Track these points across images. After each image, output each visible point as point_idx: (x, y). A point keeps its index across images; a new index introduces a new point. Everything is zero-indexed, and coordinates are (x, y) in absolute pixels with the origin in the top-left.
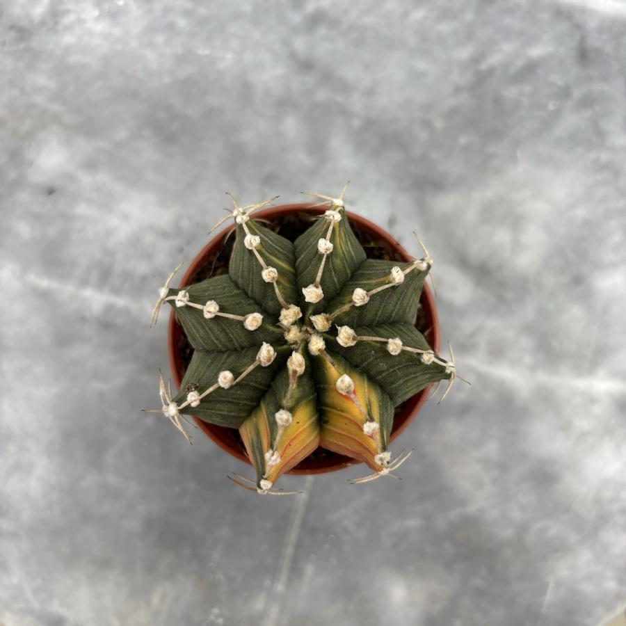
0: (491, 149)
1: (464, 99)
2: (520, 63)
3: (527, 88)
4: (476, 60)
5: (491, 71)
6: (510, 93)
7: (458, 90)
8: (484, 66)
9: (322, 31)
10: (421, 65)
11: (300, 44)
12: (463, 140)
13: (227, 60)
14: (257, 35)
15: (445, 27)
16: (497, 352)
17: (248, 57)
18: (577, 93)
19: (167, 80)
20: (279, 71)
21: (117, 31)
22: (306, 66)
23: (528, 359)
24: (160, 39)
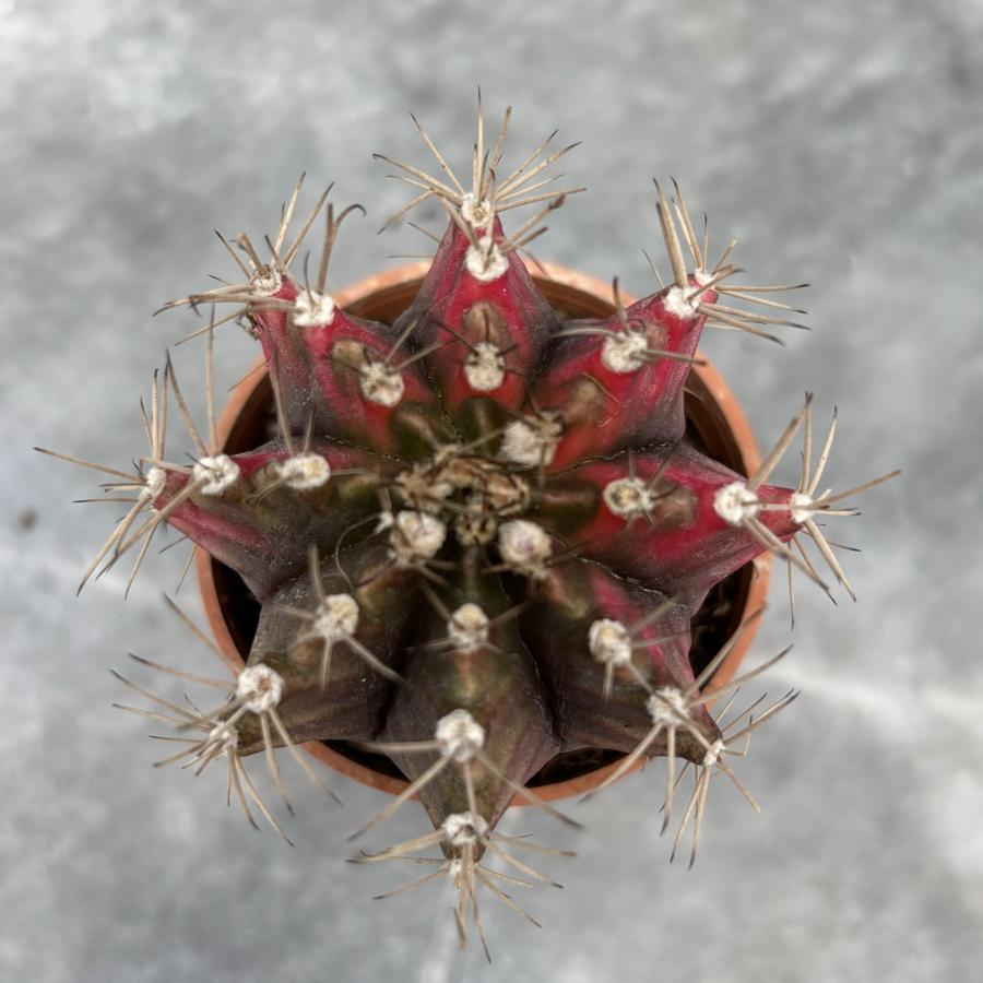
0: (796, 248)
1: (737, 156)
2: (841, 91)
3: (860, 135)
4: (755, 85)
5: (787, 106)
6: (830, 142)
7: (724, 139)
8: (773, 96)
9: (453, 35)
10: (652, 94)
11: (411, 58)
12: (738, 234)
13: (266, 87)
14: (326, 41)
15: (693, 27)
16: (839, 649)
17: (308, 82)
18: (957, 145)
19: (146, 124)
20: (373, 106)
21: (47, 37)
22: (422, 97)
23: (903, 664)
24: (133, 49)
